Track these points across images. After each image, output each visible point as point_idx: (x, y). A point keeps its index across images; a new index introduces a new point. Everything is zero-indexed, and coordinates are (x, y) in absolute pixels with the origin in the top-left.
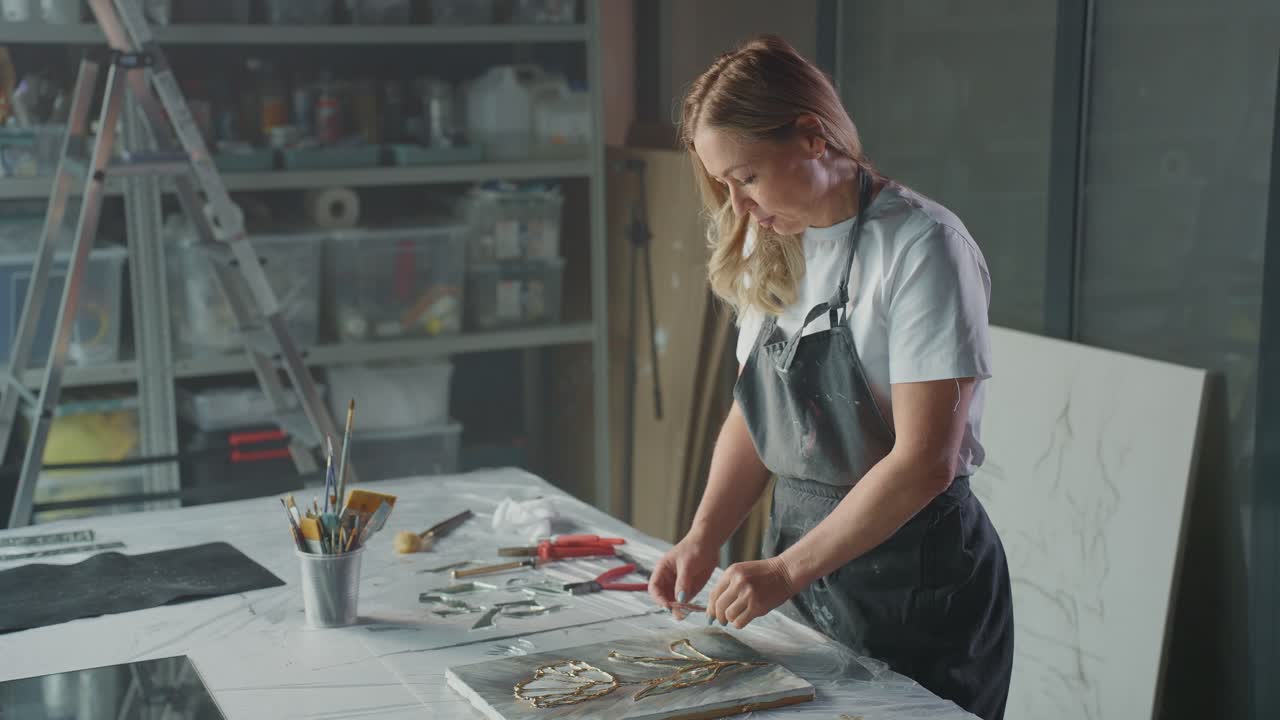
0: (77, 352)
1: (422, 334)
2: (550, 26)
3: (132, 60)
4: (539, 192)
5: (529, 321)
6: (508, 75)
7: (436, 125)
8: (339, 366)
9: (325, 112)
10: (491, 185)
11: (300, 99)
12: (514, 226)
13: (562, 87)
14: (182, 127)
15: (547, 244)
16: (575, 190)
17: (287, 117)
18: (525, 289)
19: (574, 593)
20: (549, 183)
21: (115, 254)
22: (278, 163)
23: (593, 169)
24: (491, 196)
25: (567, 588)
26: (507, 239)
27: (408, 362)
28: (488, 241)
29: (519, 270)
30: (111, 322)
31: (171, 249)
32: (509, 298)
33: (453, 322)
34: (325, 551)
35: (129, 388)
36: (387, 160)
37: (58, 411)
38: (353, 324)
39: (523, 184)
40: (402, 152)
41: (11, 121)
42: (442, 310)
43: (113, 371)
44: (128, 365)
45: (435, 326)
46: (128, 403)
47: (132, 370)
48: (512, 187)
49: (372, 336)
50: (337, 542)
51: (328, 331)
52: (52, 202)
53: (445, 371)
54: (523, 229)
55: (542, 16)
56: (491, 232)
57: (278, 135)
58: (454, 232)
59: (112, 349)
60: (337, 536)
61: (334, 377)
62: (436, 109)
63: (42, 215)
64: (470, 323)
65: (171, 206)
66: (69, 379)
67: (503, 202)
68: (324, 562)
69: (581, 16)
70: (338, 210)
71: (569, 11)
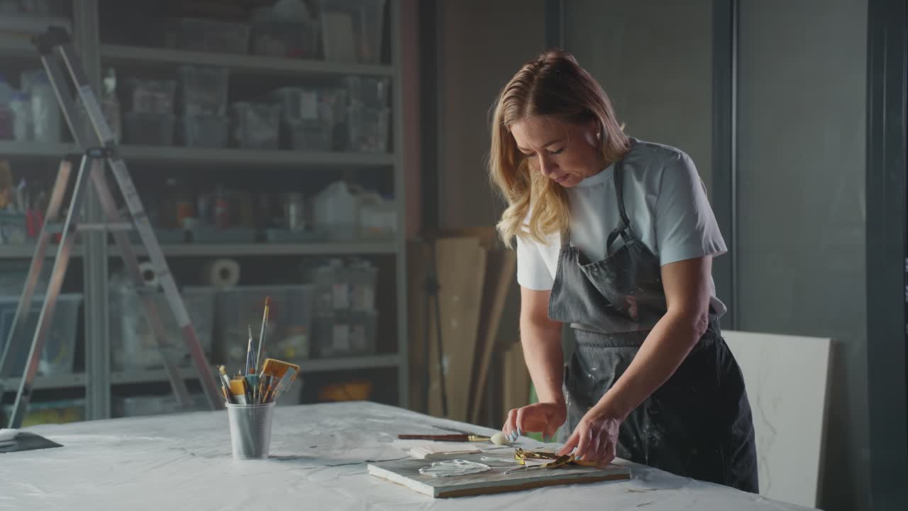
0: (44, 367)
2: (371, 154)
3: (98, 152)
4: (360, 264)
5: (354, 353)
6: (342, 187)
7: (293, 221)
9: (219, 210)
11: (202, 204)
12: (345, 288)
13: (377, 198)
14: (129, 197)
15: (367, 301)
16: (384, 263)
17: (194, 213)
18: (351, 330)
20: (365, 257)
21: (75, 298)
22: (188, 238)
23: (398, 248)
26: (340, 296)
28: (327, 297)
29: (348, 317)
30: (68, 350)
31: (114, 297)
32: (341, 336)
33: (303, 351)
34: (248, 402)
35: (79, 392)
36: (261, 239)
37: (29, 408)
39: (347, 259)
40: (271, 234)
41: (10, 206)
42: (296, 343)
43: (70, 380)
44: (80, 376)
45: (291, 353)
46: (78, 402)
47: (83, 379)
48: (340, 261)
50: (257, 396)
51: (218, 354)
52: (34, 262)
54: (351, 289)
55: (365, 148)
56: (329, 291)
57: (188, 223)
58: (306, 288)
59: (69, 365)
60: (257, 391)
62: (293, 210)
63: (26, 270)
64: (314, 352)
65: (116, 265)
66: (38, 384)
67: (338, 271)
68: (247, 410)
69: (390, 148)
70: (225, 274)
71: (382, 145)
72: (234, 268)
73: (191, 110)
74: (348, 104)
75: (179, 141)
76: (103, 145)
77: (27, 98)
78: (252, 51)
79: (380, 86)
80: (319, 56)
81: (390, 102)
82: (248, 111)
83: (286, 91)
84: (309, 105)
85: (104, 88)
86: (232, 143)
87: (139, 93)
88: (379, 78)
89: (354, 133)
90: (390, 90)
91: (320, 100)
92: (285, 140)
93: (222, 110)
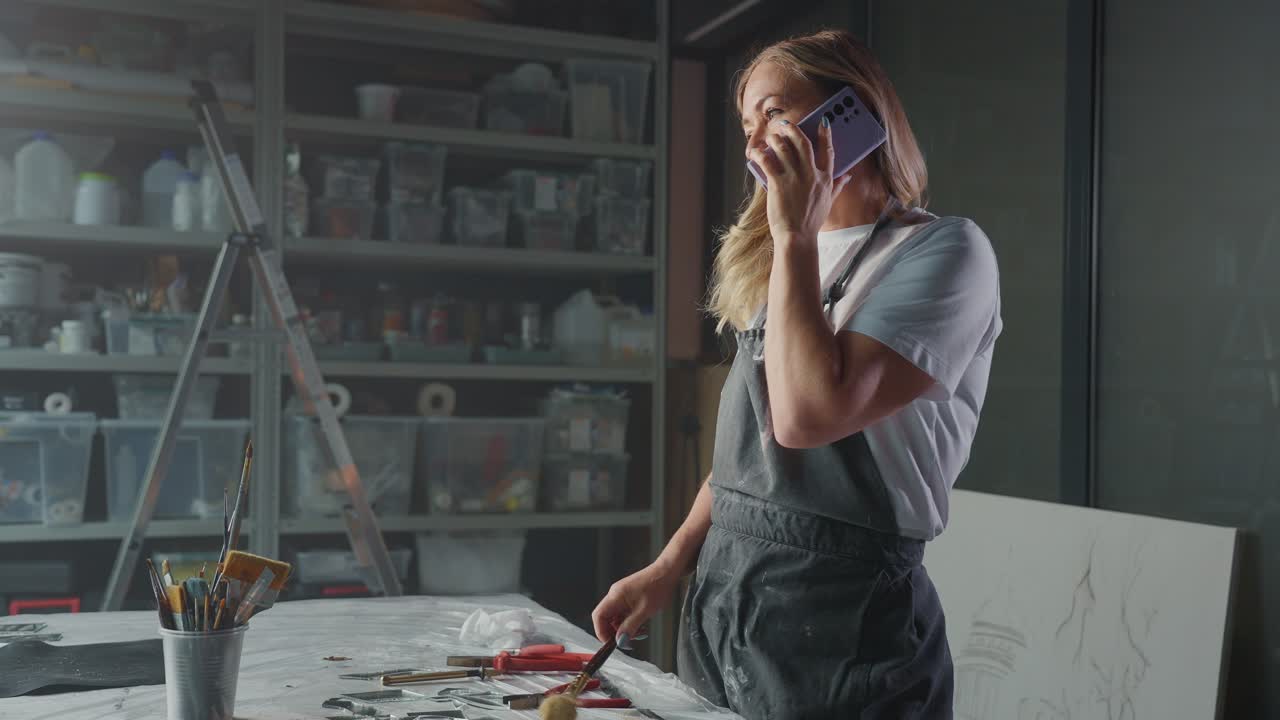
0: (201, 507)
1: (503, 511)
2: (625, 256)
3: (243, 239)
4: (608, 394)
6: (586, 299)
7: (526, 336)
8: (428, 533)
9: (434, 322)
10: (566, 385)
11: (416, 314)
12: (587, 423)
13: (634, 311)
14: (280, 298)
15: (615, 442)
16: (639, 394)
17: (404, 325)
18: (593, 478)
19: (512, 708)
20: (618, 387)
21: (238, 425)
22: (386, 355)
23: (656, 376)
24: (567, 395)
25: (506, 700)
26: (580, 434)
27: (486, 533)
28: (563, 434)
29: (589, 461)
31: (287, 427)
32: (580, 485)
33: (528, 502)
36: (478, 358)
38: (441, 498)
39: (596, 386)
40: (491, 352)
41: (165, 309)
42: (519, 491)
45: (513, 505)
48: (586, 388)
49: (456, 510)
50: (201, 616)
51: (418, 502)
53: (518, 545)
54: (594, 426)
55: (617, 248)
56: (566, 426)
57: (391, 336)
61: (422, 543)
62: (526, 324)
64: (543, 505)
67: (576, 401)
69: (649, 249)
70: (437, 402)
71: (639, 245)
72: (449, 395)
73: (397, 196)
74: (596, 191)
75: (380, 232)
76: (250, 230)
77: (196, 178)
78: (481, 124)
79: (639, 171)
80: (567, 132)
81: (650, 193)
82: (470, 201)
83: (517, 175)
84: (546, 192)
85: (287, 165)
86: (447, 237)
87: (334, 175)
88: (636, 161)
89: (604, 229)
90: (651, 177)
91: (560, 187)
92: (515, 236)
93: (436, 197)
